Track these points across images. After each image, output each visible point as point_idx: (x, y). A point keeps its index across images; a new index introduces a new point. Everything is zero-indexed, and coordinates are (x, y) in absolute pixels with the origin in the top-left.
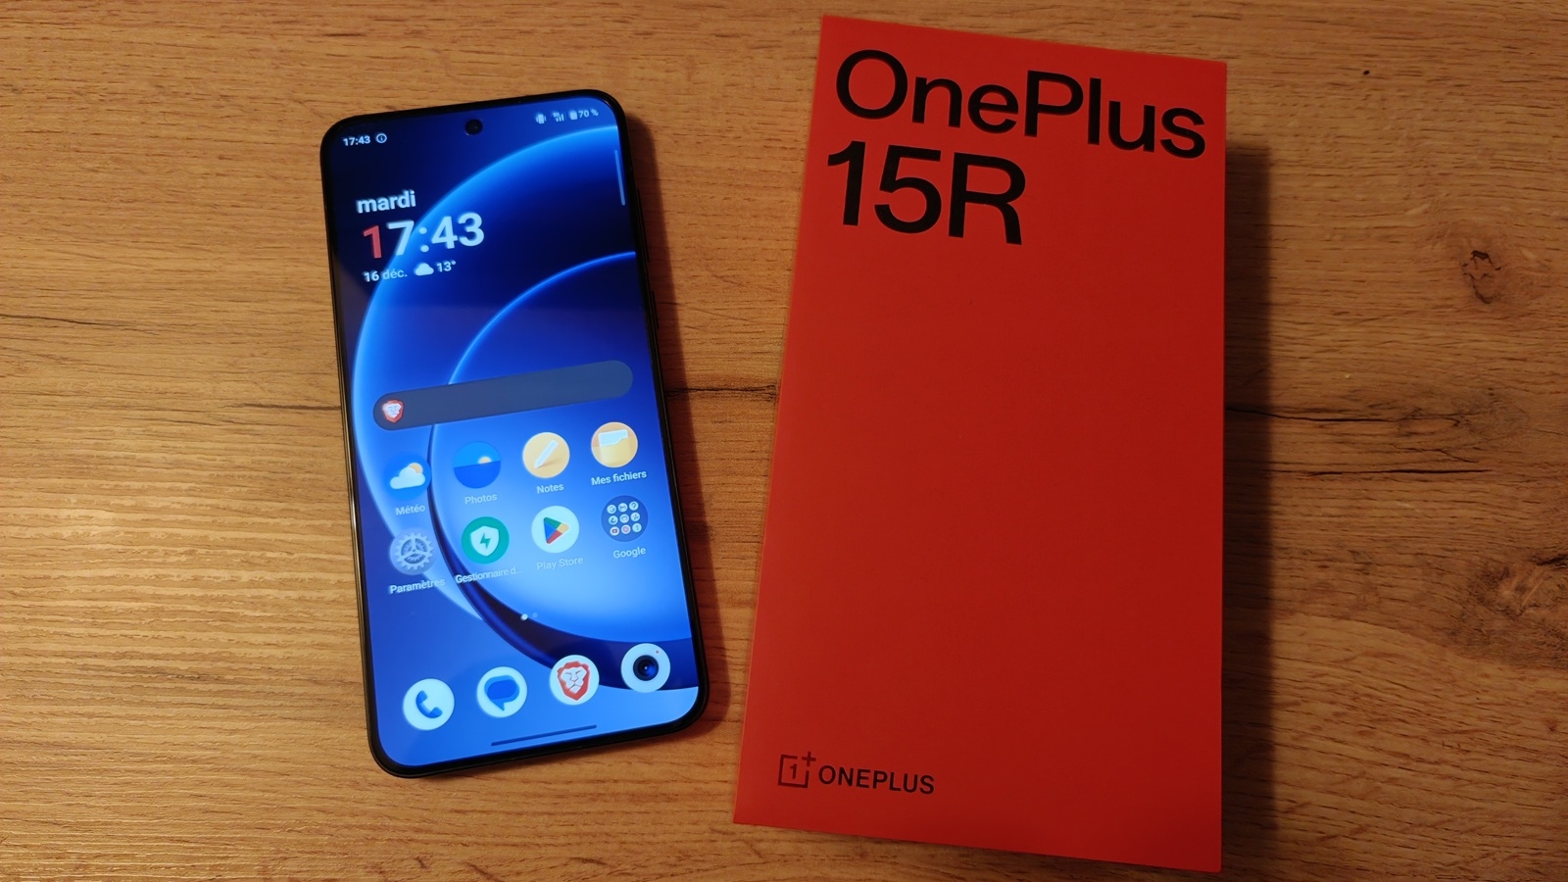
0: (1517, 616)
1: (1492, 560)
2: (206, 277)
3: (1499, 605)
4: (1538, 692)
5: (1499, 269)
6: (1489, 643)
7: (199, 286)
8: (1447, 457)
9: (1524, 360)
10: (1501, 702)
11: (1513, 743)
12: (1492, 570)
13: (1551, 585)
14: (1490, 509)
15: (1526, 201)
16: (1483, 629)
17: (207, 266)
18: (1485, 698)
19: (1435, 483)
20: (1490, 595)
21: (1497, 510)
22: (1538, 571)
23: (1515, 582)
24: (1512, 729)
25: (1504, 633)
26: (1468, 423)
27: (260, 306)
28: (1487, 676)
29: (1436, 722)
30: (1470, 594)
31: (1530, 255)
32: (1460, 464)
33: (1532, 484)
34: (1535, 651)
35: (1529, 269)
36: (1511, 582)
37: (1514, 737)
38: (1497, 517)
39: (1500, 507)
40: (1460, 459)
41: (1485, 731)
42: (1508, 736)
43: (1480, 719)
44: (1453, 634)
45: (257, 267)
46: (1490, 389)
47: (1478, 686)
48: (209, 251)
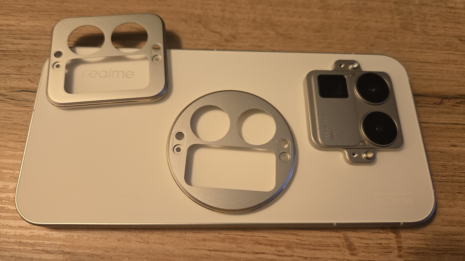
2: (11, 28)
7: (7, 32)
17: (12, 23)
27: (36, 42)
45: (37, 23)
48: (14, 16)
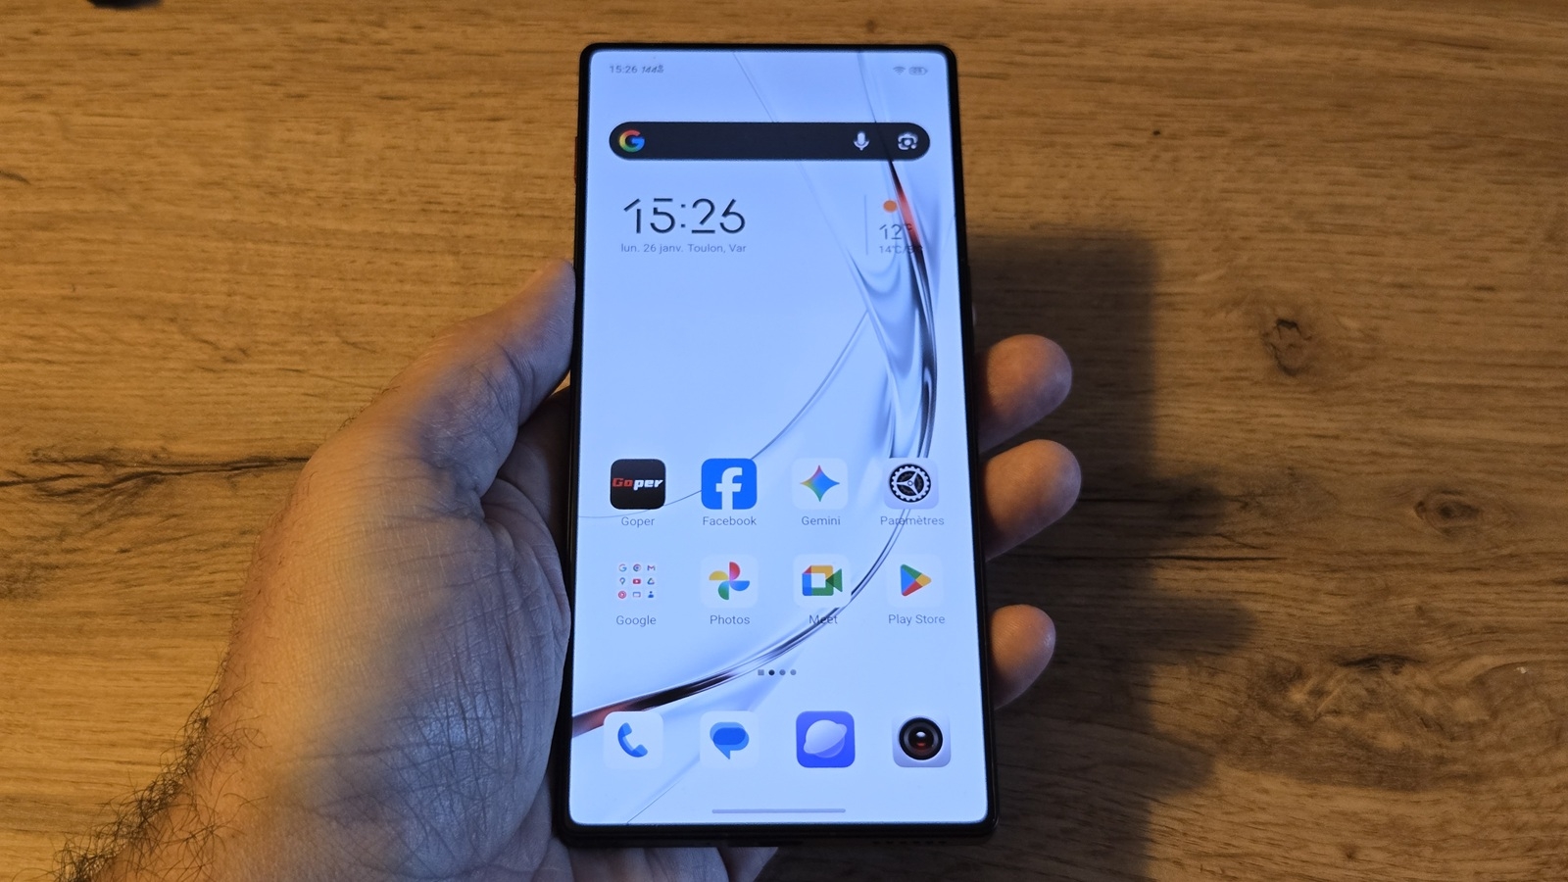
0: (1311, 723)
1: (1281, 659)
3: (1287, 710)
4: (1332, 812)
5: (1309, 339)
6: (1270, 753)
8: (1229, 543)
9: (1336, 437)
10: (1281, 822)
11: (1296, 870)
12: (1280, 670)
13: (1358, 690)
14: (1282, 602)
15: (1349, 267)
16: (1264, 737)
18: (1263, 817)
19: (1210, 572)
20: (1276, 699)
21: (1291, 603)
22: (1341, 673)
23: (1310, 684)
24: (1295, 854)
25: (1292, 742)
26: (1260, 506)
28: (1266, 791)
29: (1194, 843)
30: (1249, 697)
31: (1352, 324)
32: (1246, 550)
33: (1337, 575)
34: (1332, 764)
35: (1349, 339)
36: (1304, 684)
37: (1295, 863)
38: (1290, 611)
39: (1294, 600)
40: (1245, 546)
41: (1259, 855)
42: (1290, 862)
43: (1254, 841)
44: (1224, 741)
46: (1289, 468)
47: (1254, 802)
